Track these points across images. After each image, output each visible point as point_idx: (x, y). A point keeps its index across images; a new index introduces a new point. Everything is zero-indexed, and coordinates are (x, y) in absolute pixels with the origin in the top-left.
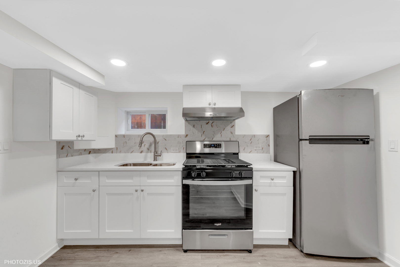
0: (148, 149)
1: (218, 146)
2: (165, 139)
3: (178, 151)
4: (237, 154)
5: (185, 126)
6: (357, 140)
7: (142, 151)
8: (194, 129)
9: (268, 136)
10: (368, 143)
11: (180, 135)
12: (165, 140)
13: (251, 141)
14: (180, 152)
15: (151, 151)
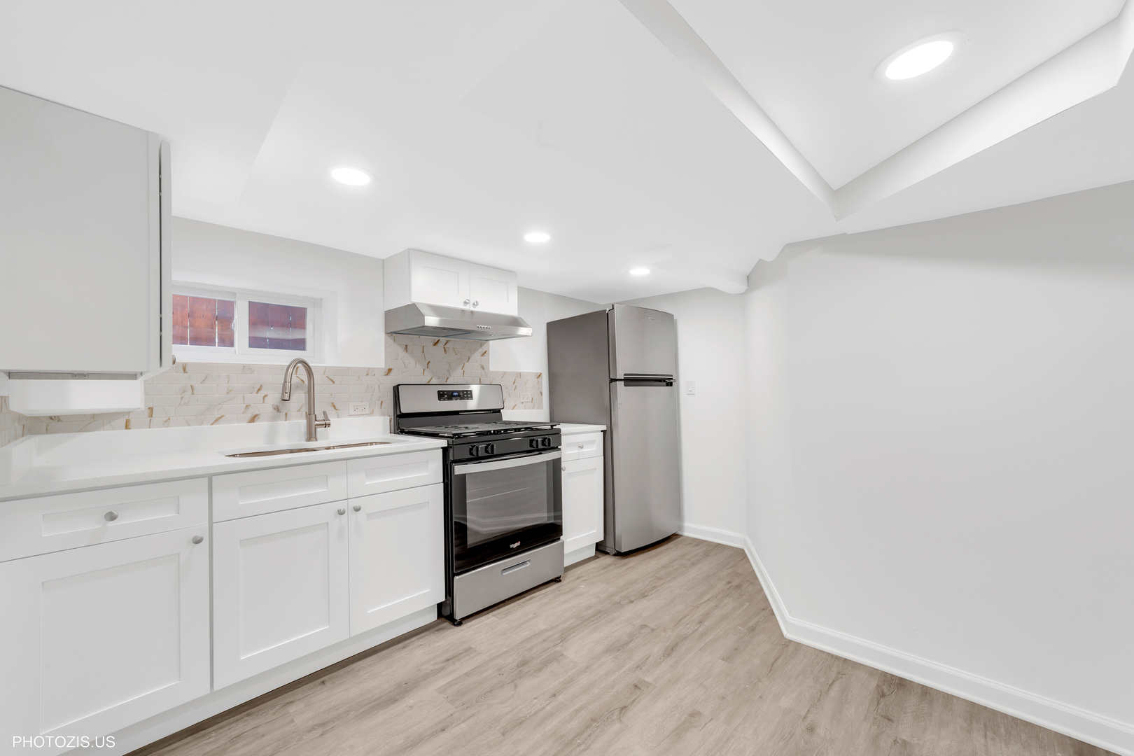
0: (277, 409)
1: (466, 395)
2: (332, 380)
3: (367, 411)
4: (498, 411)
5: (386, 347)
6: (660, 380)
7: (256, 415)
8: (406, 354)
9: (540, 376)
10: (671, 384)
11: (373, 369)
12: (331, 382)
13: (514, 386)
14: (372, 413)
15: (286, 414)
